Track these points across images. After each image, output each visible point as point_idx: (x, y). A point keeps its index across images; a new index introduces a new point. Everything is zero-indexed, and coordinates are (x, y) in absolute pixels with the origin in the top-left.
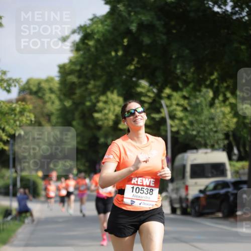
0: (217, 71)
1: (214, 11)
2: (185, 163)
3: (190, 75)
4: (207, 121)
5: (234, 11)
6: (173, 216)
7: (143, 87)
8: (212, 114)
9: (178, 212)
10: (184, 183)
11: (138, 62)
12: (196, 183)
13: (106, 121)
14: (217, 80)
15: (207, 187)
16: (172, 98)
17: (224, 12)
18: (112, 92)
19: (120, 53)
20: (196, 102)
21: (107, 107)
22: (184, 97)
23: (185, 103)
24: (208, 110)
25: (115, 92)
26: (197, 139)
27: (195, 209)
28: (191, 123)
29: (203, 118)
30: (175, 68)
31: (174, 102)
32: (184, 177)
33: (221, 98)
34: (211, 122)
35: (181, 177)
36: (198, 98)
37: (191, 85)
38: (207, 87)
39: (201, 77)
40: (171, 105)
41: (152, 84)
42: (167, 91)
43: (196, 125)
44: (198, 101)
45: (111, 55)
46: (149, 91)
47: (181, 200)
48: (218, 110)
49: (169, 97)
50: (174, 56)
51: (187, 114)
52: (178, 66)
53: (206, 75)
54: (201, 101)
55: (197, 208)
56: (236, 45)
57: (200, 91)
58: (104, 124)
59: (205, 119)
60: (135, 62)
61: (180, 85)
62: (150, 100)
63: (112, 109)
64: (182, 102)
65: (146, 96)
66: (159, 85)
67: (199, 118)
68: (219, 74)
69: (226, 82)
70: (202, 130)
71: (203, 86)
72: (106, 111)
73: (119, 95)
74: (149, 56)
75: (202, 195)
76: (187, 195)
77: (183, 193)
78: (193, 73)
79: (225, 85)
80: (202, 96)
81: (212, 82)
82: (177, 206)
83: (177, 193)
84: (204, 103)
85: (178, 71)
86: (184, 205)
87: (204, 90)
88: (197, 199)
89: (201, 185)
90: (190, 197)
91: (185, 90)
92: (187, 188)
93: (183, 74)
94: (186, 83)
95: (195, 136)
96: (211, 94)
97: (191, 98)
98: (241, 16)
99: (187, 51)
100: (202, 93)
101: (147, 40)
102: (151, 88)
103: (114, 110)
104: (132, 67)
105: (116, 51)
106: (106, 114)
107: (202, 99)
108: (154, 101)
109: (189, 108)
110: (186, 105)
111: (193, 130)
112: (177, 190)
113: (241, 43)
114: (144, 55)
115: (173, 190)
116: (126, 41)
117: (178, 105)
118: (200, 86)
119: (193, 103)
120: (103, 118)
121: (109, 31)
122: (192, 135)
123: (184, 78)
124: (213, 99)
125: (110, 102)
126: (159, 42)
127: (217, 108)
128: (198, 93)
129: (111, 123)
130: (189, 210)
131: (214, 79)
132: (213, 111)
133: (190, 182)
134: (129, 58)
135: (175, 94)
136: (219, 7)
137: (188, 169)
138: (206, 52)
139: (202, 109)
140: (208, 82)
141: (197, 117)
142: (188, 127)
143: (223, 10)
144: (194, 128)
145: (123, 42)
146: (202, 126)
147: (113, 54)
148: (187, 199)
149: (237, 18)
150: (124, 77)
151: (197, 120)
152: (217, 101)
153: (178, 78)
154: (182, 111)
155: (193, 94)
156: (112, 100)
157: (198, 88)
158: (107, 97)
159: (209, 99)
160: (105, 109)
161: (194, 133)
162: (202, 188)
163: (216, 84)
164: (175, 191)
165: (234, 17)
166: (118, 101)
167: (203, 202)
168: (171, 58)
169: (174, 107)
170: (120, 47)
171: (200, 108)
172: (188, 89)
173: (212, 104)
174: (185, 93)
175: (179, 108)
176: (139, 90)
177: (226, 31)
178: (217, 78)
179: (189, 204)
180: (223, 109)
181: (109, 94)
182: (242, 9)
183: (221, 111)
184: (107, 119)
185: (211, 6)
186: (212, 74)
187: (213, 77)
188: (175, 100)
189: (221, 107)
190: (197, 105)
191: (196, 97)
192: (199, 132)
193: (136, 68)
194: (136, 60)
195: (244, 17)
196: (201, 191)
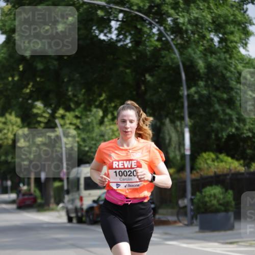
0: (105, 92)
1: (100, 39)
2: (79, 176)
3: (80, 96)
4: (98, 138)
5: (118, 39)
6: (69, 225)
7: (39, 109)
8: (102, 131)
9: (75, 221)
10: (79, 194)
11: (33, 86)
12: (90, 194)
13: (5, 141)
14: (105, 101)
15: (100, 197)
16: (66, 118)
17: (110, 40)
18: (10, 114)
19: (16, 79)
20: (87, 121)
21: (6, 127)
22: (77, 117)
23: (77, 122)
24: (98, 128)
25: (13, 113)
26: (89, 154)
27: (89, 217)
28: (84, 140)
29: (94, 135)
30: (67, 90)
31: (68, 122)
32: (78, 189)
33: (110, 116)
34: (102, 138)
35: (76, 189)
36: (88, 117)
37: (82, 106)
38: (97, 107)
39: (91, 98)
40: (65, 124)
41: (47, 105)
42: (61, 111)
43: (88, 142)
44: (89, 120)
45: (8, 80)
46: (44, 112)
47: (76, 210)
48: (108, 128)
49: (63, 117)
50: (66, 80)
51: (79, 132)
52: (70, 89)
53: (95, 96)
54: (92, 120)
55: (91, 217)
56: (121, 69)
57: (90, 111)
58: (3, 143)
59: (97, 136)
60: (30, 86)
61: (73, 106)
62: (46, 121)
63: (11, 129)
64: (75, 121)
65: (42, 116)
66: (53, 106)
67: (91, 136)
68: (106, 95)
69: (114, 102)
70: (94, 146)
71: (93, 107)
72: (5, 131)
73: (17, 116)
74: (43, 80)
75: (95, 205)
76: (82, 205)
77: (78, 204)
78: (84, 95)
79: (113, 105)
80: (93, 116)
81: (101, 102)
82: (73, 215)
83: (72, 204)
84: (95, 122)
85: (70, 93)
86: (80, 214)
87: (94, 110)
88: (91, 209)
89: (94, 196)
90: (85, 207)
91: (77, 110)
92: (81, 199)
93: (75, 96)
94: (78, 104)
95: (88, 152)
96: (101, 113)
97: (83, 117)
98: (125, 43)
99: (78, 75)
100: (93, 113)
101: (40, 66)
102: (46, 108)
103: (13, 130)
104: (28, 91)
105: (13, 77)
106: (5, 134)
107: (93, 118)
108: (49, 121)
109: (81, 127)
110: (78, 124)
111: (85, 146)
112: (73, 201)
113: (126, 67)
114: (38, 79)
115: (69, 201)
116: (21, 67)
117: (71, 124)
118: (90, 106)
119: (85, 122)
120: (3, 137)
121: (5, 58)
122: (84, 151)
123: (76, 99)
124: (103, 118)
125: (9, 123)
126: (52, 67)
127: (106, 126)
128: (88, 113)
129: (10, 142)
130: (84, 219)
131: (103, 100)
132: (103, 128)
133: (84, 193)
134: (25, 83)
135: (68, 114)
136: (105, 35)
137: (82, 182)
138: (95, 76)
139: (93, 127)
140: (97, 103)
141: (88, 134)
142: (81, 143)
143: (109, 38)
144: (86, 144)
145: (19, 69)
146: (93, 142)
147: (10, 79)
148: (82, 209)
149: (122, 45)
150: (21, 100)
151: (88, 137)
152: (106, 120)
153: (70, 100)
154: (75, 129)
155: (84, 113)
156: (10, 121)
157: (88, 108)
158: (6, 119)
159: (99, 118)
160: (4, 129)
161: (87, 149)
162: (96, 198)
163: (105, 105)
164: (71, 202)
165: (119, 44)
166: (16, 122)
167: (97, 211)
168: (63, 82)
169: (68, 126)
170: (16, 73)
171: (91, 127)
172: (80, 109)
173: (101, 122)
174: (77, 113)
175: (73, 127)
176: (35, 111)
177: (112, 56)
178: (105, 99)
179: (84, 213)
180: (112, 127)
181: (7, 115)
182: (126, 37)
183: (110, 129)
184: (6, 138)
185: (97, 34)
186: (101, 96)
187: (102, 98)
188: (68, 119)
189: (110, 125)
190: (88, 124)
191: (87, 116)
192: (91, 148)
193: (31, 91)
194: (31, 84)
195: (127, 44)
196: (94, 201)
